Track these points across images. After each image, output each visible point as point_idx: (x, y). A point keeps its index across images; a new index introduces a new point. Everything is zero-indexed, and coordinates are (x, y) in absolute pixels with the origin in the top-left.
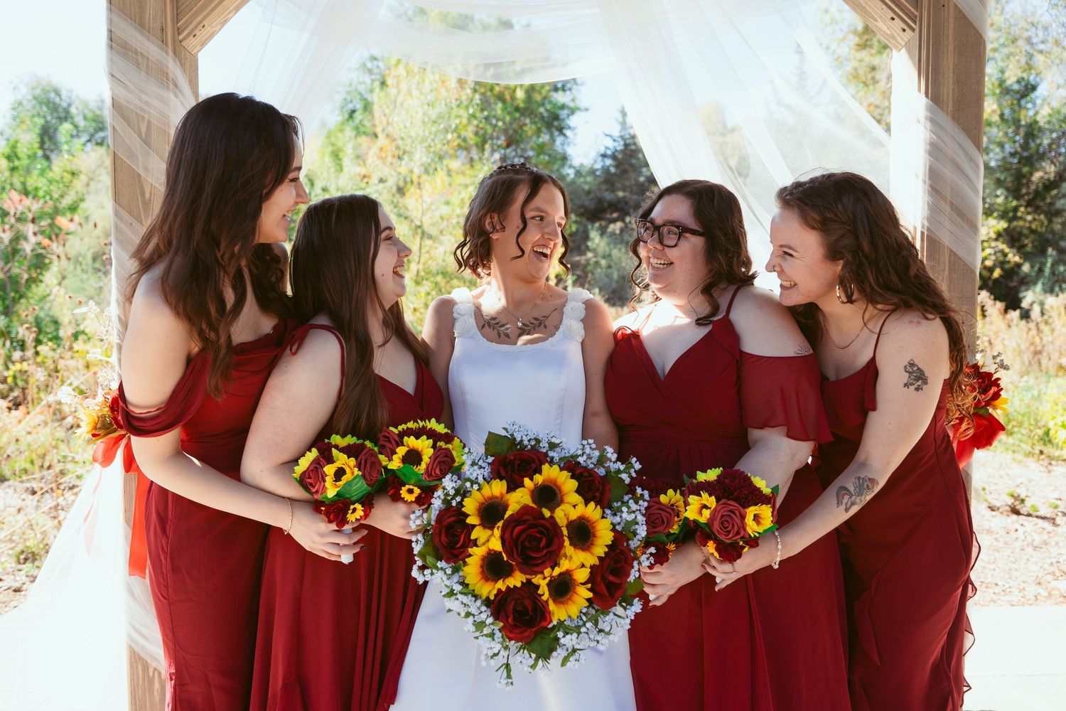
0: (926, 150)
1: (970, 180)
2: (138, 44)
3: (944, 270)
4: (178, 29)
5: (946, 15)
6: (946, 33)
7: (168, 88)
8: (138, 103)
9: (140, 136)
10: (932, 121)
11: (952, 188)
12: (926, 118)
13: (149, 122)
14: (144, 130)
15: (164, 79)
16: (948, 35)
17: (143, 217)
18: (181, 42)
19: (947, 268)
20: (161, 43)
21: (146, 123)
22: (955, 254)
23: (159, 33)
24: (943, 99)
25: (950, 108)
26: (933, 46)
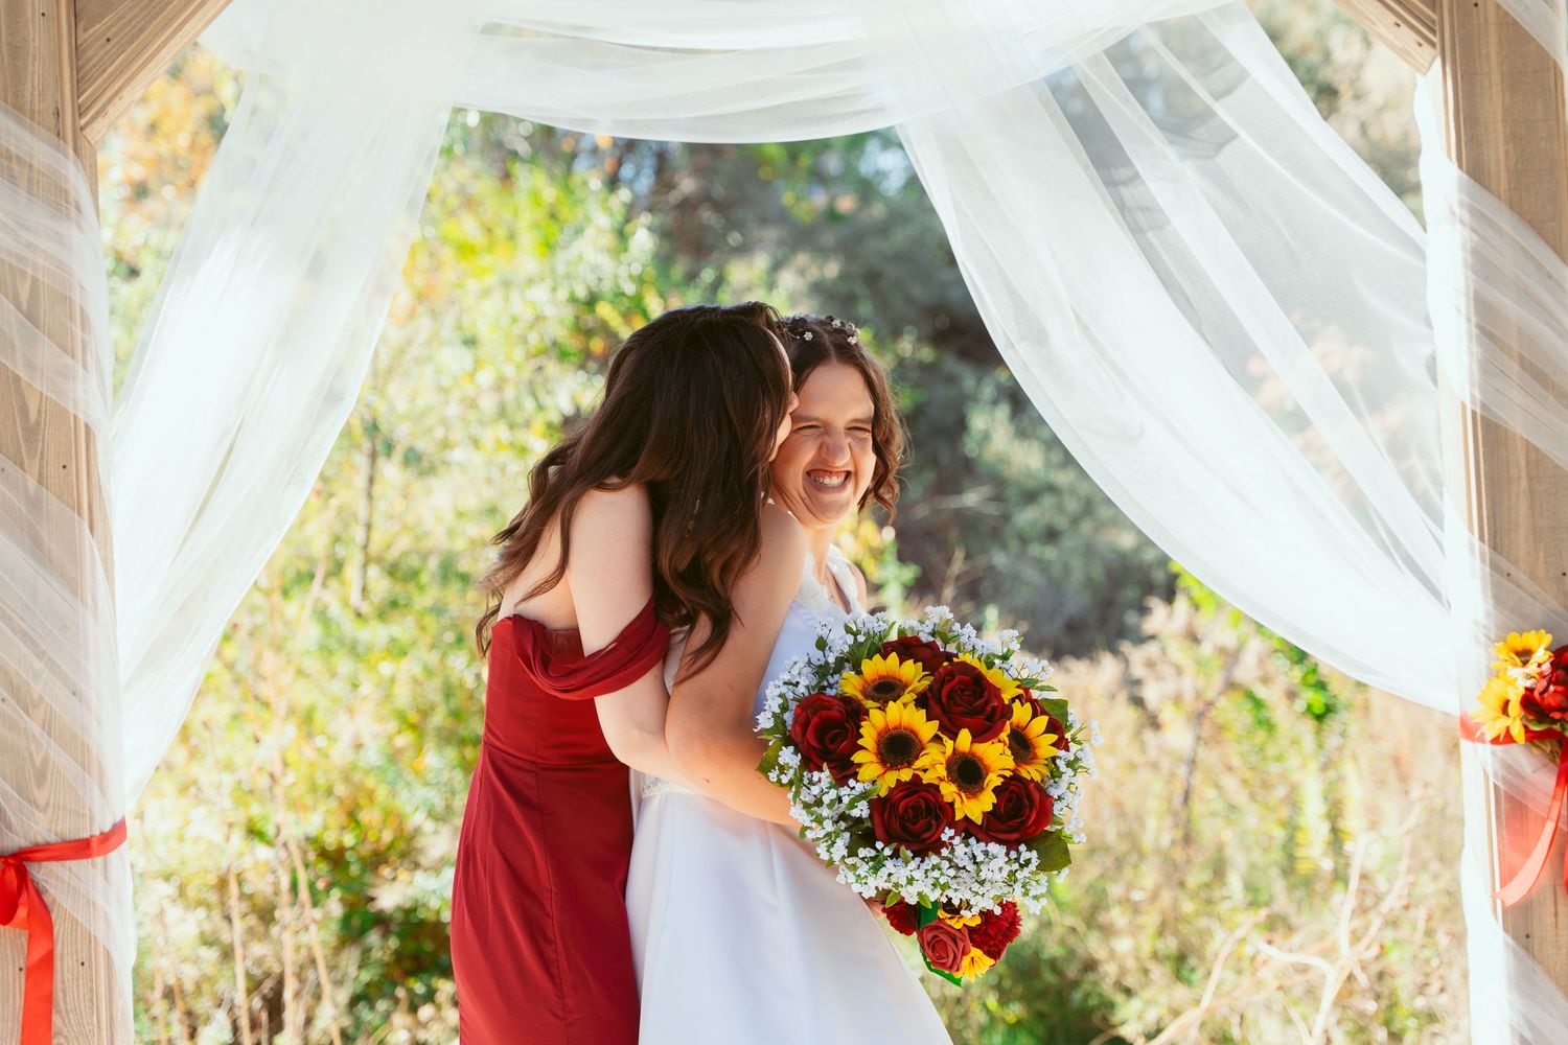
0: (1465, 263)
1: (1551, 314)
2: (13, 141)
3: (1519, 478)
4: (82, 106)
5: (1482, 21)
6: (1484, 51)
7: (68, 216)
9: (18, 306)
10: (1473, 211)
11: (1520, 332)
12: (1461, 204)
13: (35, 281)
14: (25, 294)
15: (64, 203)
16: (1488, 55)
17: (25, 456)
18: (82, 129)
19: (1524, 475)
20: (55, 138)
21: (28, 283)
22: (1537, 450)
23: (52, 120)
24: (1489, 172)
25: (1504, 186)
26: (1462, 76)
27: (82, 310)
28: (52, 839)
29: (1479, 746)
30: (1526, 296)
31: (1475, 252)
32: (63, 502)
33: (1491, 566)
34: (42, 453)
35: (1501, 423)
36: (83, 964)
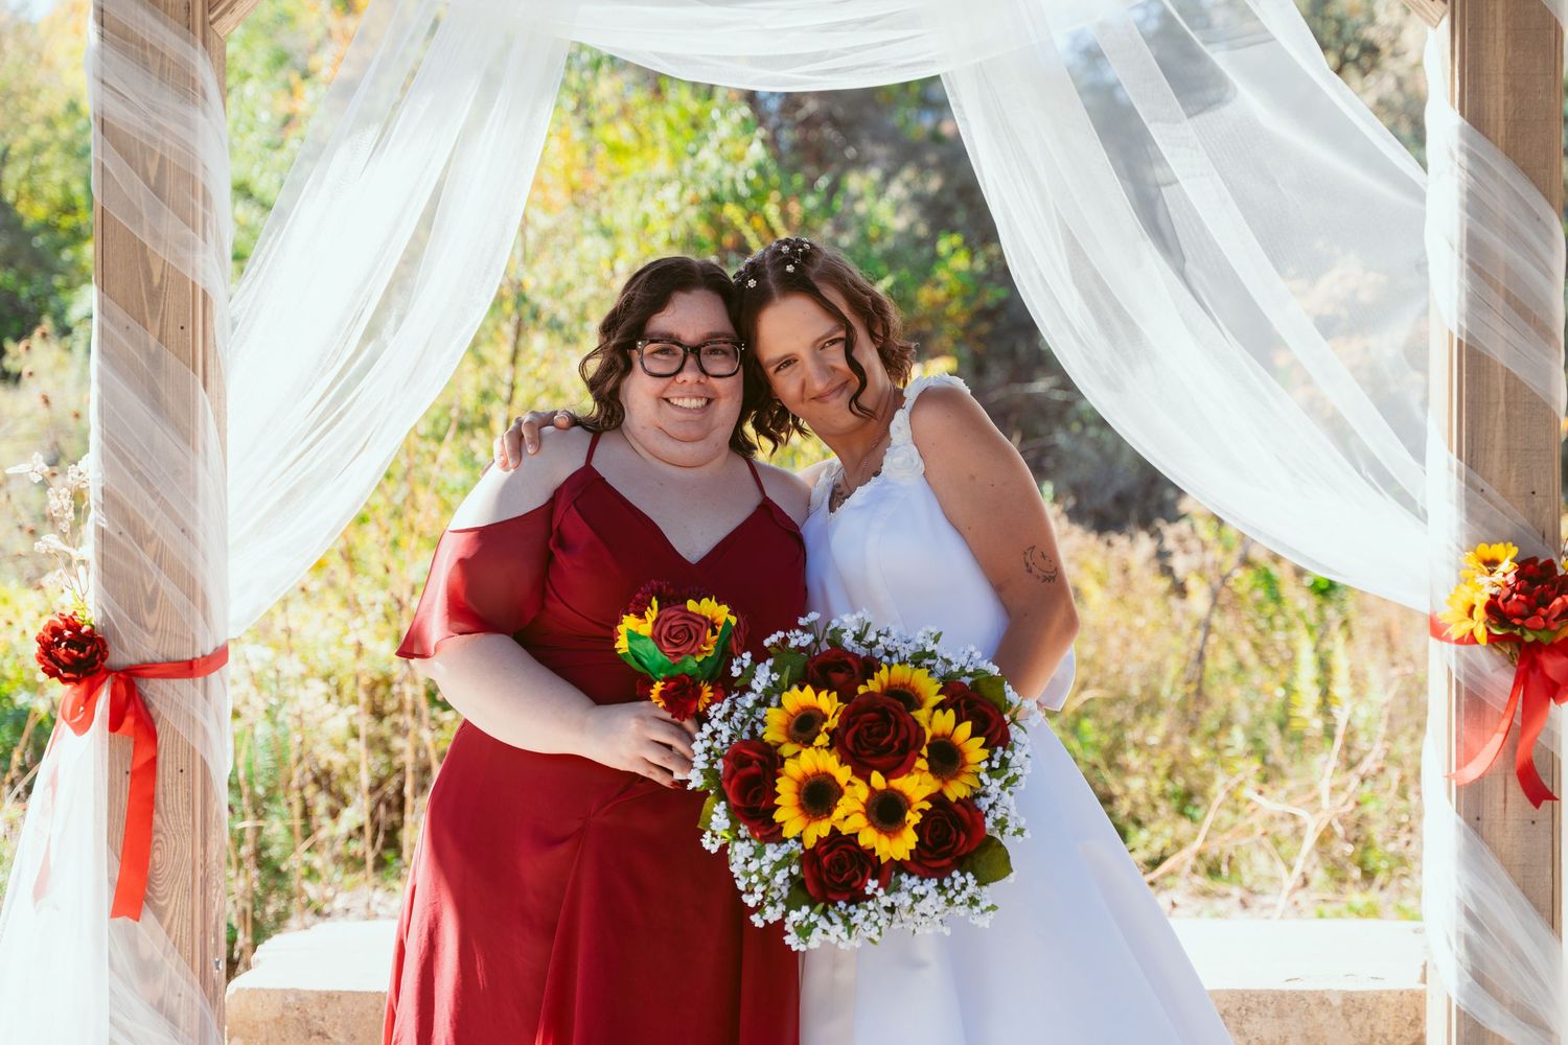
0: (1461, 204)
1: (1537, 254)
2: (148, 31)
3: (1498, 403)
4: (210, 3)
6: (1492, 8)
7: (194, 103)
8: (144, 126)
9: (146, 180)
10: (1471, 156)
11: (1507, 269)
12: (1461, 148)
13: (162, 158)
14: (153, 173)
15: (189, 89)
16: (1495, 10)
17: (147, 315)
18: (211, 23)
19: (1502, 400)
20: (185, 30)
21: (157, 160)
22: (1516, 378)
23: (183, 15)
24: (1488, 120)
25: (1501, 133)
26: (1469, 30)
27: (204, 187)
28: (159, 659)
29: (1445, 644)
30: (1514, 236)
31: (1470, 194)
32: (180, 359)
33: (1466, 483)
34: (163, 315)
35: (1486, 353)
36: (182, 771)
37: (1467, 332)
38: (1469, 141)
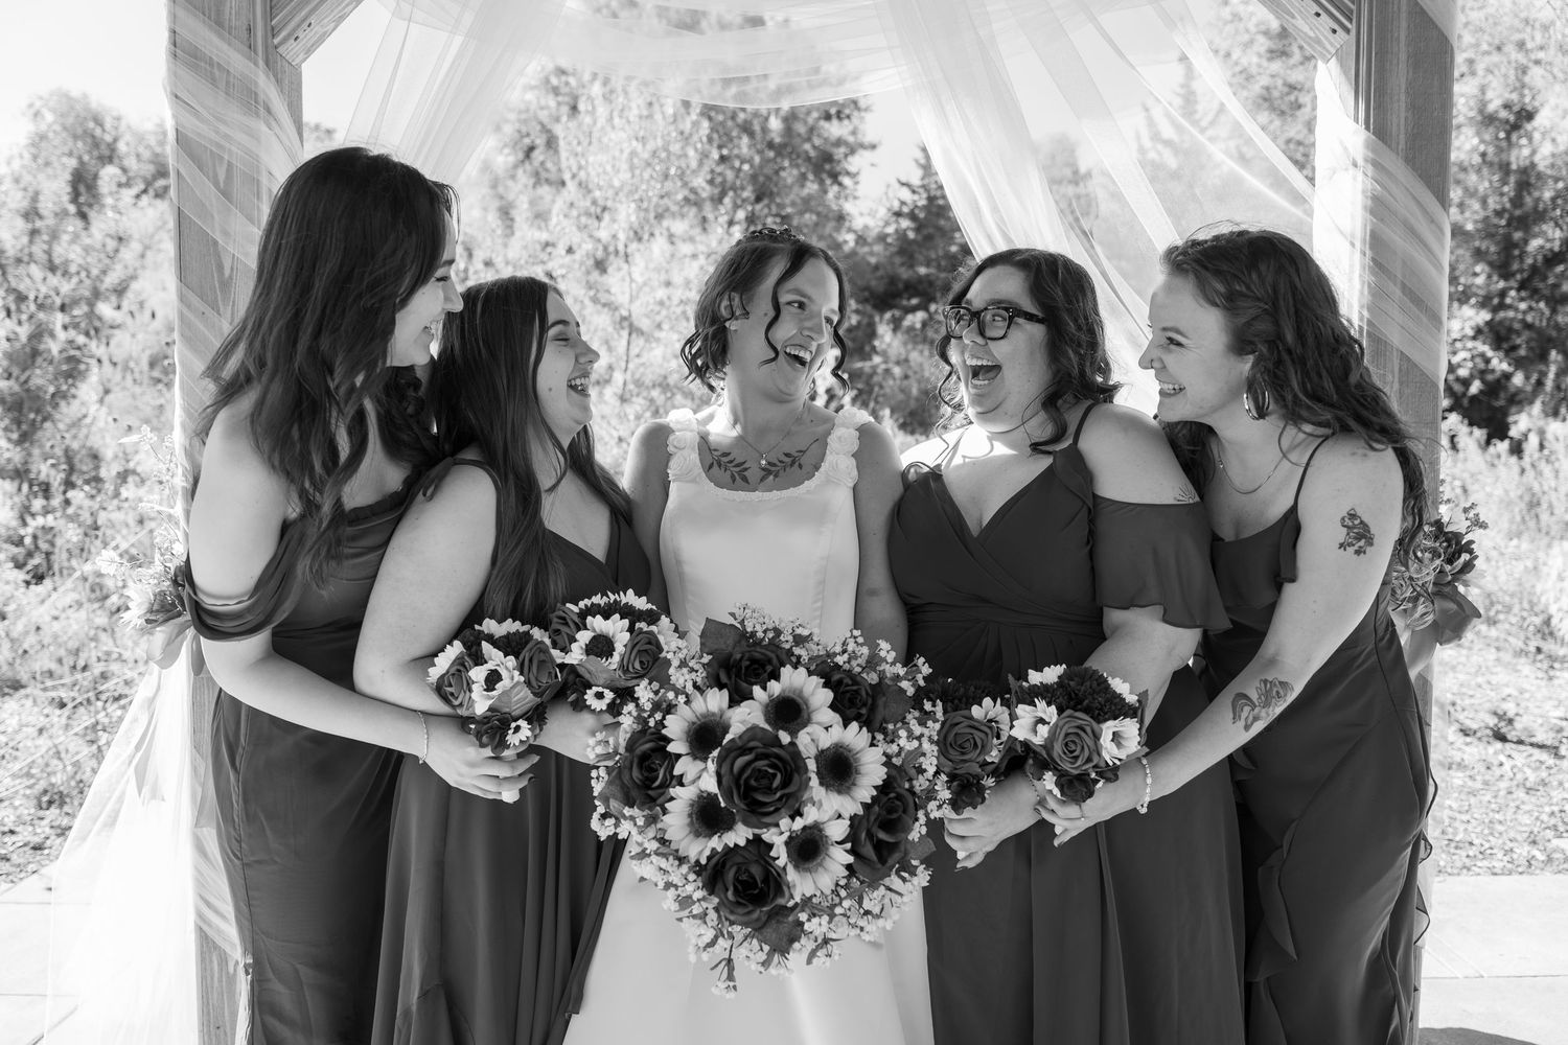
0: (1365, 208)
1: (1430, 250)
2: (215, 51)
4: (273, 29)
6: (1395, 34)
7: (257, 115)
8: (213, 135)
9: (216, 184)
10: (1375, 164)
11: (1404, 263)
12: (1366, 160)
13: (230, 164)
14: (222, 177)
15: (252, 102)
16: (1398, 38)
17: (220, 303)
18: (276, 47)
19: (1396, 380)
20: (248, 50)
21: (225, 166)
22: (1409, 359)
23: (245, 35)
24: (1391, 135)
25: (1402, 146)
30: (1410, 232)
31: (1375, 199)
34: (234, 302)
37: (1368, 320)
38: (1374, 151)
